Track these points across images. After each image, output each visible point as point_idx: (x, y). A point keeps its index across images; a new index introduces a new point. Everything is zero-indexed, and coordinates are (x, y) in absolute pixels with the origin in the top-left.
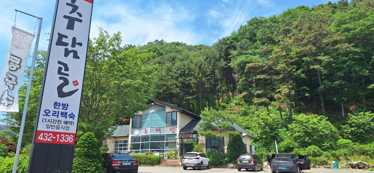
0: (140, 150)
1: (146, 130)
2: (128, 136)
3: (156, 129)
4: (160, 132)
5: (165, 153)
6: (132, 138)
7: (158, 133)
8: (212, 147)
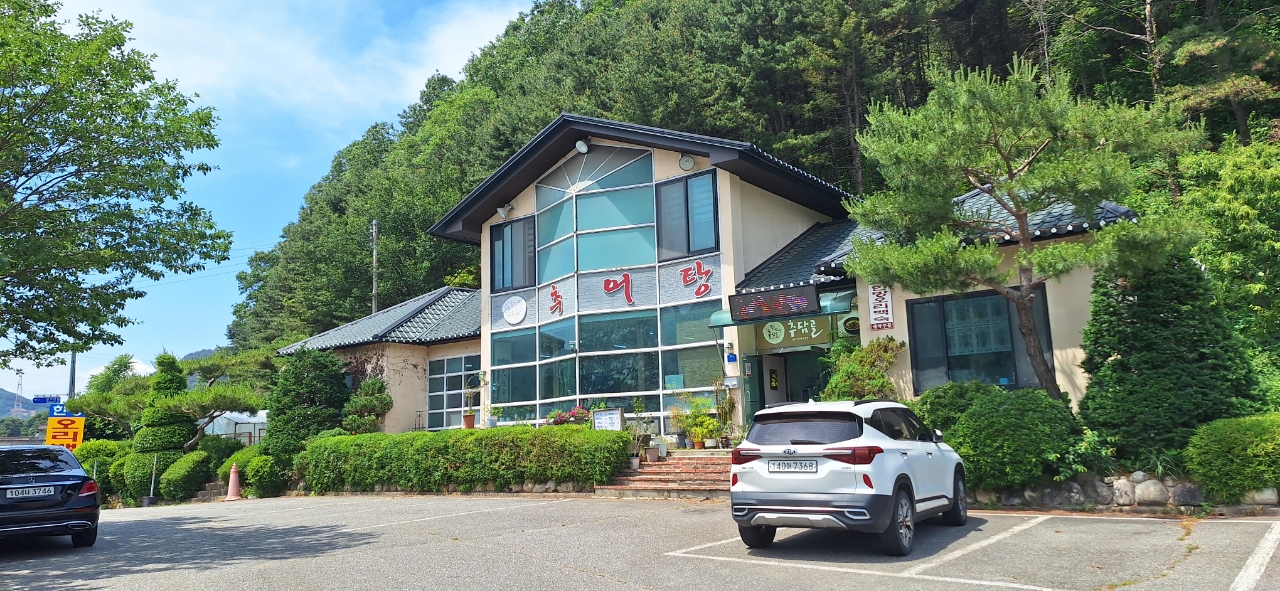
0: (538, 402)
1: (555, 295)
2: (476, 337)
3: (607, 283)
4: (629, 300)
5: (666, 413)
6: (497, 341)
7: (618, 305)
8: (954, 365)
